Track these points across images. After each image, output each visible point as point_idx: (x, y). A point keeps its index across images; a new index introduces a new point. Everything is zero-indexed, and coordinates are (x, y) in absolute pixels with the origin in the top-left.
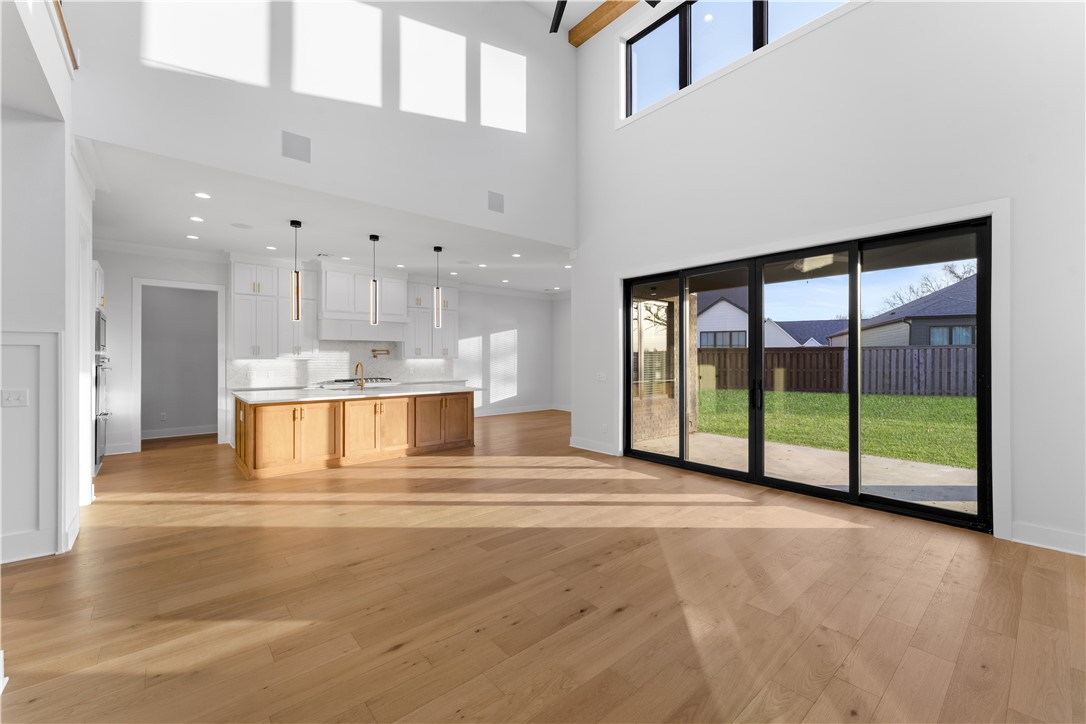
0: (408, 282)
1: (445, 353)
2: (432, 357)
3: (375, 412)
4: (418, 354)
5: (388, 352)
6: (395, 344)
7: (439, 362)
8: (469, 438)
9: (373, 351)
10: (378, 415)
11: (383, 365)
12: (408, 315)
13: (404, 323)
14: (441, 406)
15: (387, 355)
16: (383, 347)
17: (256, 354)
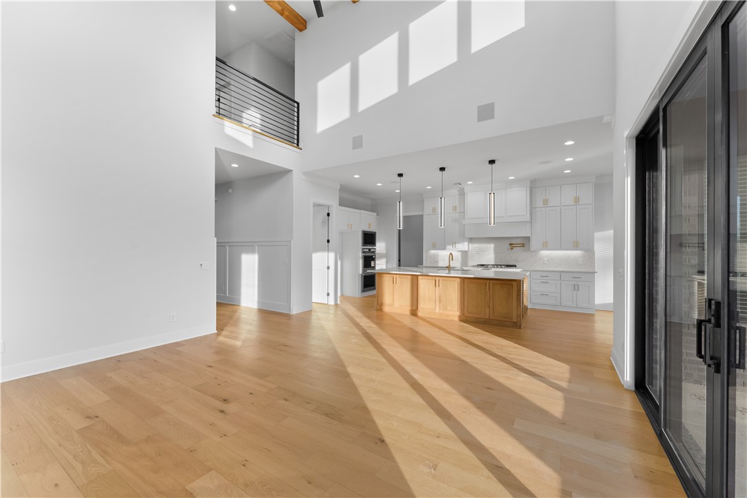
1: (575, 246)
3: (435, 285)
4: (546, 246)
5: (522, 246)
9: (511, 244)
10: (437, 288)
11: (517, 255)
12: (531, 215)
15: (522, 248)
16: (519, 241)
17: (434, 247)
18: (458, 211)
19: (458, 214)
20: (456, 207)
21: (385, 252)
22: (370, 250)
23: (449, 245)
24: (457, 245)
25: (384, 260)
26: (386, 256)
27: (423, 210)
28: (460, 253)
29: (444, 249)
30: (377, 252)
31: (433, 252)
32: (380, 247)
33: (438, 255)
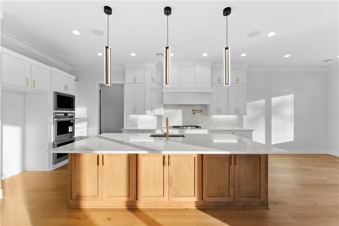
0: (212, 68)
1: (237, 112)
2: (228, 114)
3: (164, 164)
4: (219, 112)
5: (201, 111)
6: (205, 106)
7: (234, 117)
8: (263, 199)
9: (193, 110)
10: (166, 167)
11: (198, 119)
12: (212, 88)
13: (210, 93)
14: (230, 164)
15: (201, 113)
16: (199, 108)
17: (135, 112)
18: (156, 82)
19: (156, 85)
20: (154, 78)
21: (86, 116)
22: (66, 114)
23: (148, 110)
24: (155, 110)
25: (85, 124)
26: (87, 119)
27: (124, 80)
28: (156, 117)
29: (144, 113)
30: (76, 117)
31: (132, 116)
32: (79, 111)
33: (137, 119)
